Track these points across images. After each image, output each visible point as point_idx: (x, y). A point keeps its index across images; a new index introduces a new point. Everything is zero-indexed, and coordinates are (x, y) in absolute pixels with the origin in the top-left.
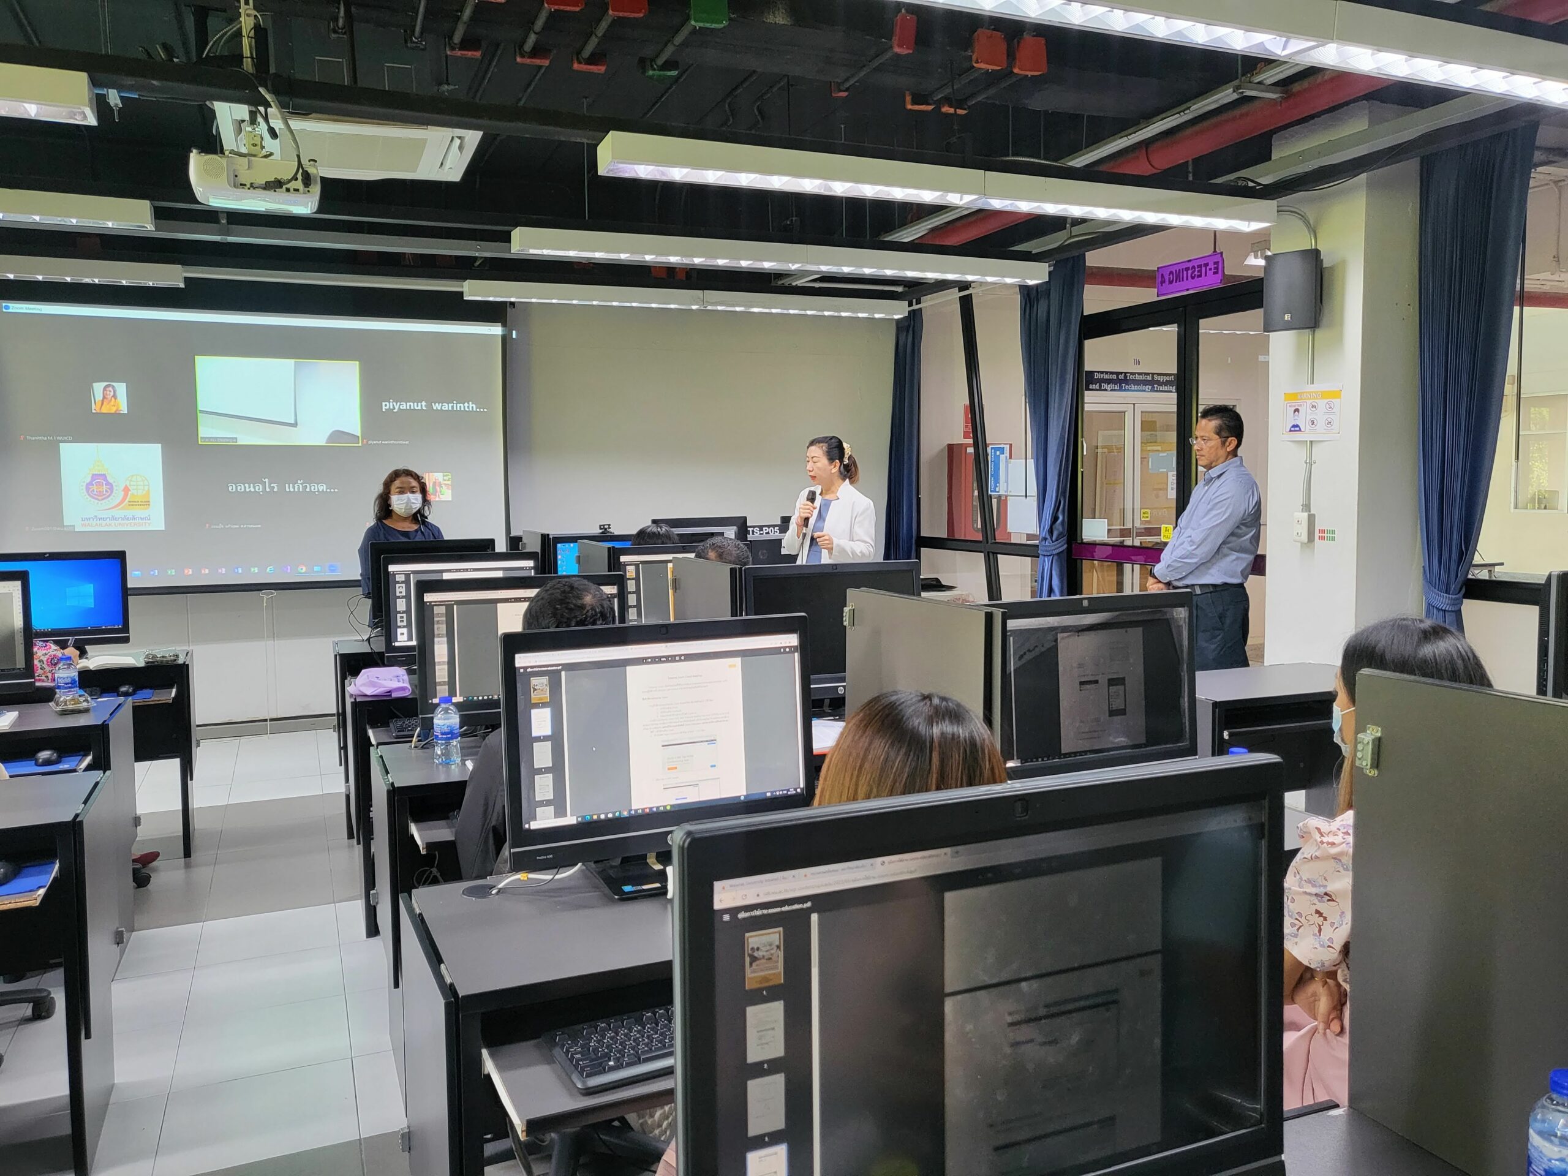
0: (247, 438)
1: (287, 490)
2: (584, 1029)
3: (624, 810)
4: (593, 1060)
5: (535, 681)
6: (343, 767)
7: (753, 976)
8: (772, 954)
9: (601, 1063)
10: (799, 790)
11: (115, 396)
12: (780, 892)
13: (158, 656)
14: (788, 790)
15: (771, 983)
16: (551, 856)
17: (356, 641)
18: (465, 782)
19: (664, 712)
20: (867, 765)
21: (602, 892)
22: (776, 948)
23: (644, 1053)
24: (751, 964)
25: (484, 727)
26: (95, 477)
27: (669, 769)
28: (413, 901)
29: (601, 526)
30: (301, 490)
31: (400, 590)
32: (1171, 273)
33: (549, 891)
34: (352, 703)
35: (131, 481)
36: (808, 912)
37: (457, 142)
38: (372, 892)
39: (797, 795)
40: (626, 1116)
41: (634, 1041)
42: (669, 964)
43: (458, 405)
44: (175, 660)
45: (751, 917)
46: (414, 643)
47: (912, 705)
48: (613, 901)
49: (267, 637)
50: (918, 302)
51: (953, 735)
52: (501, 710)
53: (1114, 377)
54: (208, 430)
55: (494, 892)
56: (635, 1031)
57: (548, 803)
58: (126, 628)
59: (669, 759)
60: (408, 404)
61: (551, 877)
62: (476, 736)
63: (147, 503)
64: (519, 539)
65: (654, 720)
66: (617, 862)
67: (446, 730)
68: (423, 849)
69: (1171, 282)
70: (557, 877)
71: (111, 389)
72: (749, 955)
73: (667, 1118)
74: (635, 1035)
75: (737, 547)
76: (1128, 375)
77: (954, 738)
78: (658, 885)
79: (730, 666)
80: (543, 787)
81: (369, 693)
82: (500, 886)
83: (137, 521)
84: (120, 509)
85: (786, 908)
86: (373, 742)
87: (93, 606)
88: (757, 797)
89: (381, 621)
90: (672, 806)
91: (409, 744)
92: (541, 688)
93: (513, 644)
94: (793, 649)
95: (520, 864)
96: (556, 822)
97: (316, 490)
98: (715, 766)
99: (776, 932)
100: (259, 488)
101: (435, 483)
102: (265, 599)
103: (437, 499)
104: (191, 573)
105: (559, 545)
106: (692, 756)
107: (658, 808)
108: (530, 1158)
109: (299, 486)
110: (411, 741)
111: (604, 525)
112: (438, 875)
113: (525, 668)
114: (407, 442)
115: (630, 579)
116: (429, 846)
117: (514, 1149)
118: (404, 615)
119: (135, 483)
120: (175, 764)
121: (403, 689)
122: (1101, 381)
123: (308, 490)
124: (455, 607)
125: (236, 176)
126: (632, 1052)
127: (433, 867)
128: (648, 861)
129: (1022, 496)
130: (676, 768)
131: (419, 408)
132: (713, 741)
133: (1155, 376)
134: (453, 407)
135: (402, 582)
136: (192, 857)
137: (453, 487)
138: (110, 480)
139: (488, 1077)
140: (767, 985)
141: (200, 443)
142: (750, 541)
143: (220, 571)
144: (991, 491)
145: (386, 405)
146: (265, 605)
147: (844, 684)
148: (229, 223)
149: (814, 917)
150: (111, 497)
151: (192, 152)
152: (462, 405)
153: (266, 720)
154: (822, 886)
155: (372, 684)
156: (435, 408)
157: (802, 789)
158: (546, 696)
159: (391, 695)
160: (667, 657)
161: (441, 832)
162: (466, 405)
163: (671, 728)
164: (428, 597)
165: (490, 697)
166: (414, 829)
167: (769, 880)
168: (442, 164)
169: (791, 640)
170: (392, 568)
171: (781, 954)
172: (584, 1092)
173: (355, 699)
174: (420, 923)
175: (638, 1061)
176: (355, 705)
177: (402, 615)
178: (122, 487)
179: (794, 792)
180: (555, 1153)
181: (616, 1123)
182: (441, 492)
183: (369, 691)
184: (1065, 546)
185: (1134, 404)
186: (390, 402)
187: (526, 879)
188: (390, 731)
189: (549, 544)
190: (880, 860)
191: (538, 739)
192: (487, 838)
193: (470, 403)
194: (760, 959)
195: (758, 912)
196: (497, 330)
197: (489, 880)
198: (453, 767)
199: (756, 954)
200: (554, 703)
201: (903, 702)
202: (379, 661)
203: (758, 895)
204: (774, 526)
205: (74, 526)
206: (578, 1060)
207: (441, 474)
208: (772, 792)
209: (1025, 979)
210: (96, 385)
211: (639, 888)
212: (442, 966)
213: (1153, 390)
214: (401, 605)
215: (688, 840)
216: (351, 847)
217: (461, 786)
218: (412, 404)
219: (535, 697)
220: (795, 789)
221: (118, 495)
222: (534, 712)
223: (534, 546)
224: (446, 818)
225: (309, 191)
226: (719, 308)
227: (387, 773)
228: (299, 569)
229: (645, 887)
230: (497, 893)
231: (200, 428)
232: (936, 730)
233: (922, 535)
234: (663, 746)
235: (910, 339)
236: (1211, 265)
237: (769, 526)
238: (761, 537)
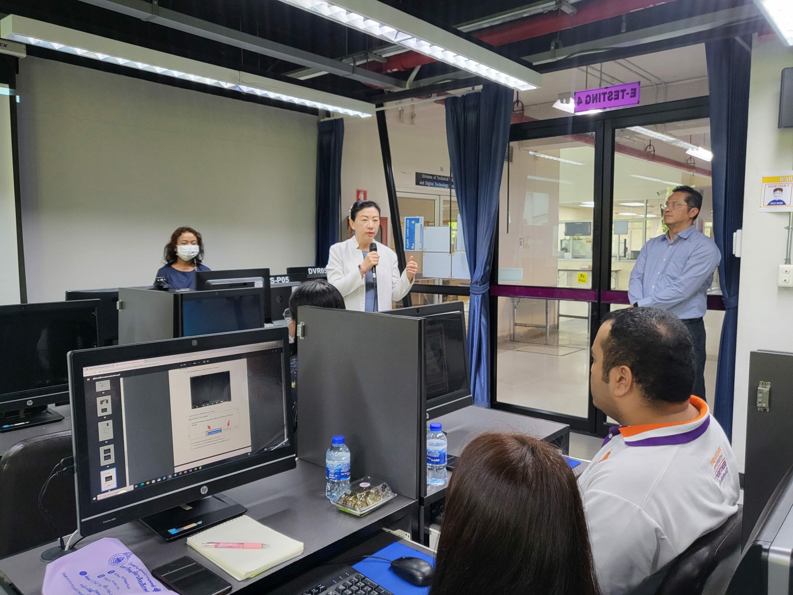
53: (431, 178)
76: (438, 177)
122: (425, 180)
144: (406, 249)
184: (489, 287)
185: (440, 195)
196: (7, 92)
235: (333, 140)
236: (629, 91)
237: (281, 276)
238: (276, 285)
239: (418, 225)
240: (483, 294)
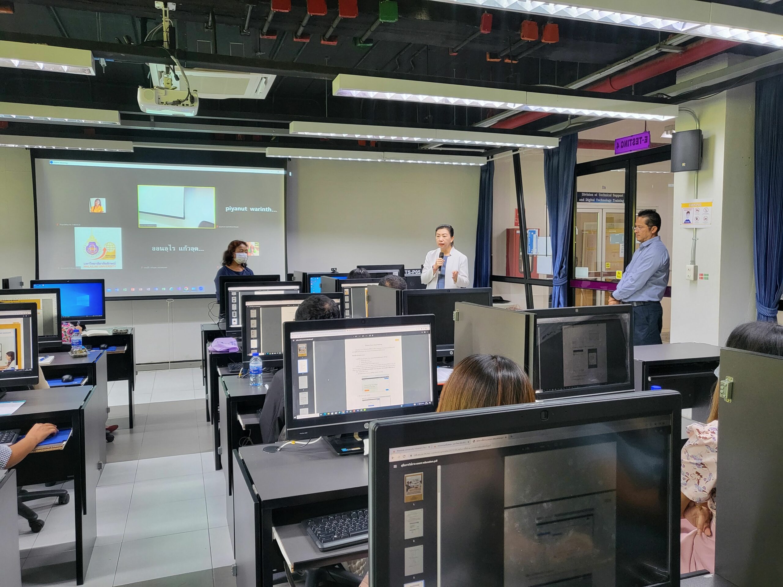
0: (161, 225)
1: (180, 250)
2: (322, 519)
3: (343, 411)
4: (328, 534)
5: (300, 346)
6: (205, 386)
7: (408, 496)
8: (418, 486)
9: (331, 536)
10: (430, 403)
11: (100, 205)
12: (422, 454)
13: (119, 330)
14: (425, 403)
15: (417, 500)
16: (307, 433)
17: (212, 324)
18: (265, 395)
19: (363, 362)
20: (465, 392)
21: (331, 451)
22: (420, 482)
23: (352, 532)
24: (407, 490)
25: (274, 368)
26: (90, 243)
27: (365, 391)
28: (239, 453)
29: (332, 269)
30: (186, 250)
31: (234, 300)
32: (622, 142)
33: (305, 450)
34: (210, 355)
35: (107, 245)
36: (436, 465)
37: (264, 80)
38: (219, 448)
39: (429, 405)
40: (342, 563)
41: (347, 526)
42: (366, 488)
43: (263, 209)
44: (126, 332)
45: (407, 466)
46: (240, 326)
47: (487, 361)
48: (337, 456)
49: (169, 322)
50: (492, 157)
51: (508, 376)
52: (283, 360)
53: (592, 195)
54: (143, 221)
55: (278, 450)
56: (347, 521)
57: (305, 406)
58: (104, 317)
59: (365, 385)
60: (238, 208)
61: (306, 443)
62: (270, 372)
63: (114, 256)
64: (292, 275)
65: (358, 366)
66: (339, 436)
67: (255, 369)
68: (244, 427)
69: (622, 147)
70: (310, 443)
71: (98, 201)
72: (406, 485)
73: (362, 565)
74: (347, 523)
75: (400, 280)
76: (599, 194)
77: (509, 378)
78: (359, 448)
79: (396, 340)
80: (303, 399)
81: (218, 350)
82: (282, 447)
83: (109, 265)
84: (102, 259)
85: (425, 462)
86: (220, 374)
87: (88, 306)
88: (409, 406)
89: (224, 315)
90: (366, 409)
91: (237, 376)
92: (303, 349)
93: (290, 327)
94: (427, 332)
95: (291, 436)
96: (309, 416)
97: (193, 250)
98: (388, 390)
99: (420, 474)
100: (166, 249)
101: (251, 247)
102: (168, 303)
103: (252, 255)
104: (134, 290)
105: (311, 278)
106: (377, 385)
107: (360, 410)
108: (295, 582)
109: (185, 248)
110: (238, 374)
111: (333, 269)
112: (251, 441)
113: (295, 339)
114: (238, 227)
115: (346, 295)
116: (247, 426)
117: (287, 576)
118: (236, 312)
119: (109, 247)
120: (126, 382)
121: (234, 348)
122: (585, 197)
123: (190, 250)
124: (261, 308)
125: (159, 99)
126: (346, 531)
127: (248, 436)
128: (354, 436)
129: (544, 255)
130: (369, 390)
131: (244, 210)
132: (387, 377)
133: (613, 195)
134: (260, 210)
135: (235, 296)
136: (133, 428)
137: (260, 249)
138: (97, 245)
139: (275, 540)
140: (415, 500)
141: (139, 227)
142: (406, 277)
143: (147, 289)
144: (529, 253)
145: (227, 209)
146: (168, 306)
147: (453, 350)
148: (155, 120)
149: (439, 467)
150: (98, 253)
151: (139, 87)
152: (264, 209)
153: (168, 362)
154: (443, 452)
155: (220, 346)
156: (251, 210)
157: (432, 402)
158: (305, 354)
159: (229, 351)
160: (365, 335)
161: (252, 420)
162: (267, 208)
163: (367, 370)
164: (248, 304)
165: (277, 353)
166: (239, 418)
167: (417, 448)
168: (256, 91)
169: (427, 327)
170: (230, 289)
171: (422, 485)
172: (322, 550)
173: (211, 353)
174: (243, 464)
175: (349, 536)
176: (211, 356)
177: (234, 312)
178: (103, 248)
179: (428, 404)
180: (307, 581)
181: (337, 566)
182: (254, 251)
183: (218, 349)
184: (566, 281)
185: (602, 209)
186: (229, 207)
187: (294, 444)
188: (228, 369)
189: (306, 278)
190: (472, 439)
191: (301, 375)
192: (275, 422)
193: (269, 208)
194: (412, 487)
195: (411, 464)
196: (282, 172)
197: (276, 444)
198: (259, 387)
199: (409, 485)
200: (309, 357)
201: (483, 360)
202: (223, 334)
203: (411, 456)
204: (418, 270)
205: (80, 267)
206: (319, 534)
207: (254, 243)
208: (416, 403)
209: (545, 502)
210: (91, 199)
211: (350, 450)
212: (253, 485)
213: (612, 202)
214: (234, 307)
215: (377, 427)
216: (208, 425)
217: (263, 397)
218: (240, 208)
219: (300, 354)
220: (428, 402)
221: (101, 252)
222: (299, 361)
223: (299, 279)
224: (255, 413)
225: (193, 105)
226: (392, 161)
227: (227, 390)
228: (185, 288)
229: (353, 449)
230: (280, 450)
231: (139, 220)
232: (500, 374)
233: (493, 275)
234: (362, 379)
235: (488, 176)
236: (644, 138)
237: (415, 270)
238: (411, 275)
239: (535, 236)
240: (563, 285)
